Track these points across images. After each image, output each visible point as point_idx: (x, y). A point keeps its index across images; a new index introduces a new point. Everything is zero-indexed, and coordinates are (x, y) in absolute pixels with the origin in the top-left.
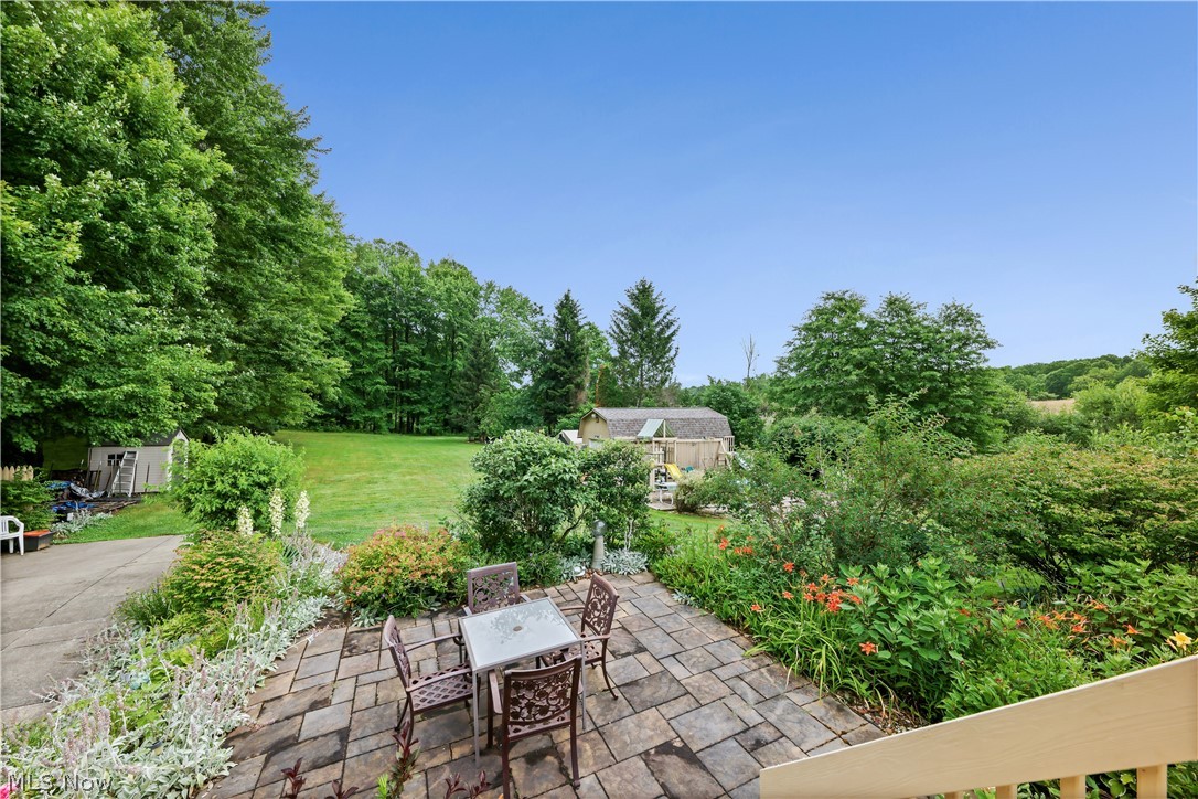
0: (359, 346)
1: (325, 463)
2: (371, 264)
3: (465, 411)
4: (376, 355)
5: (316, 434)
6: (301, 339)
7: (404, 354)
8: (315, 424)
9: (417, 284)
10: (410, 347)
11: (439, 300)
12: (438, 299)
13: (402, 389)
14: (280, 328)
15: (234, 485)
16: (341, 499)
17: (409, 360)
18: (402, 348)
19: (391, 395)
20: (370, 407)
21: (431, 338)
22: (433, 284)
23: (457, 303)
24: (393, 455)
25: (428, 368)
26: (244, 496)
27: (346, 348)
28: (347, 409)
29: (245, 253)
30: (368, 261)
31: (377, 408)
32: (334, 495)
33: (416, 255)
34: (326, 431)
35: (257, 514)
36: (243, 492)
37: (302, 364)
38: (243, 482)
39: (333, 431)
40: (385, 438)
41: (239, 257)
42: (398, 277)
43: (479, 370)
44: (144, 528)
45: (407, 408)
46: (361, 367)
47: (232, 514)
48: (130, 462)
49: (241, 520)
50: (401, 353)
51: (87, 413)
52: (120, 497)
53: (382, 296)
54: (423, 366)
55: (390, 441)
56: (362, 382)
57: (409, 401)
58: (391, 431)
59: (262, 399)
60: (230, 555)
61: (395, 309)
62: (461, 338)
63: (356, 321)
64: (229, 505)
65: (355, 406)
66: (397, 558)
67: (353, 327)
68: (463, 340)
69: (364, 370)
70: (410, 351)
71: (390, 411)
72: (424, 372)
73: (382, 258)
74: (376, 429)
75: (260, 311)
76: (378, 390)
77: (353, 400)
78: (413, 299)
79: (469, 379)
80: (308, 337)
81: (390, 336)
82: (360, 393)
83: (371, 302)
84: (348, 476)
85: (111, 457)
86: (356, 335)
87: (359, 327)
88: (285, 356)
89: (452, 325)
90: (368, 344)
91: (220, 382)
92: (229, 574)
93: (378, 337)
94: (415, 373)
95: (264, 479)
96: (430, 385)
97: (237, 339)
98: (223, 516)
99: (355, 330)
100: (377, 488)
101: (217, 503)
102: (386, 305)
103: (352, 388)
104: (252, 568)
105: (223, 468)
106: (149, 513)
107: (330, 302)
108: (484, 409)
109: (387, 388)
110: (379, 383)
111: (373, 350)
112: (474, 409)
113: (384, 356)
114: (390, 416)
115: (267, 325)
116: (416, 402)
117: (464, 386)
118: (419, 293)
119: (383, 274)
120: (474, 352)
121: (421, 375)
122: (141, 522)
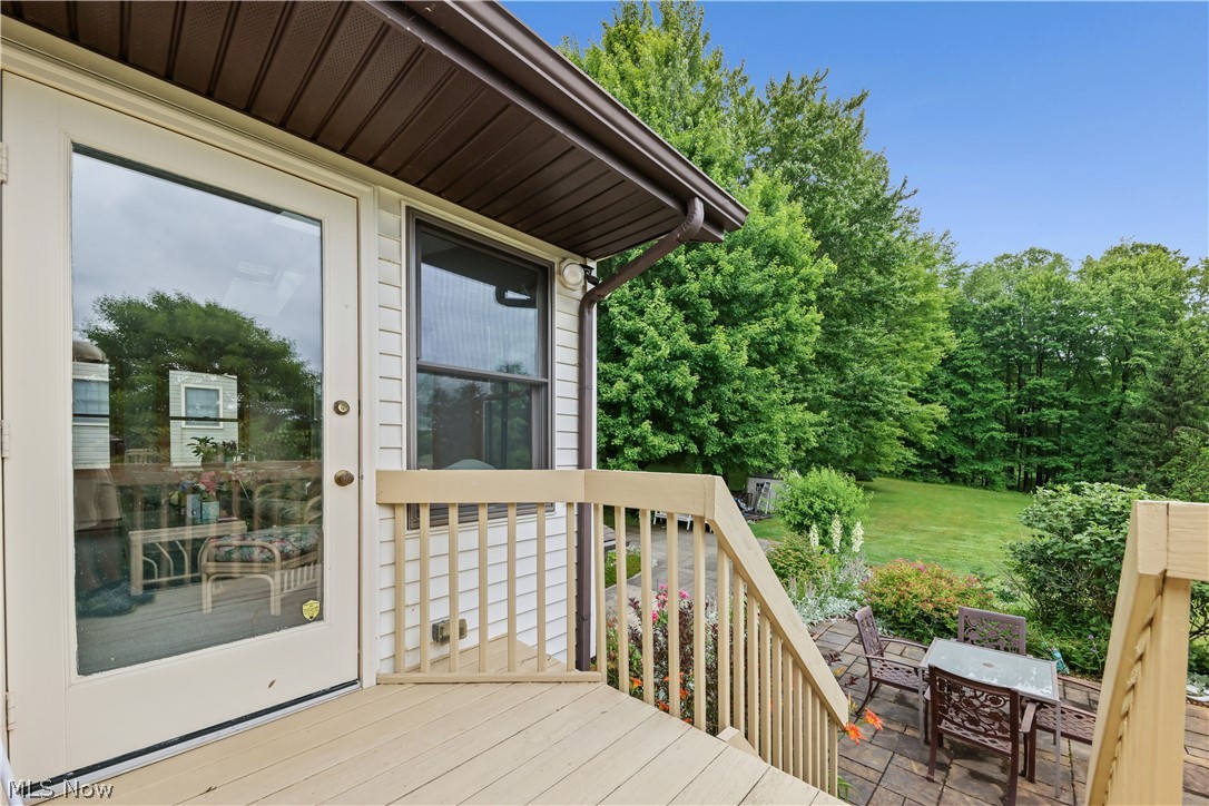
0: (969, 388)
1: (914, 512)
2: (990, 290)
3: (1139, 467)
4: (991, 396)
5: (914, 483)
6: (889, 389)
7: (1032, 391)
8: (914, 474)
9: (1058, 297)
10: (1043, 381)
11: (1099, 309)
12: (1097, 308)
13: (1029, 435)
14: (871, 382)
15: (811, 507)
16: (916, 547)
17: (1041, 398)
18: (1032, 383)
19: (1012, 444)
20: (981, 458)
21: (1085, 366)
22: (1087, 290)
23: (1133, 308)
24: (1002, 515)
25: (1073, 406)
26: (817, 517)
27: (953, 391)
28: (951, 460)
29: (844, 322)
30: (987, 286)
31: (990, 459)
32: (912, 542)
33: (1058, 257)
34: (926, 481)
35: (825, 533)
36: (816, 514)
37: (890, 413)
38: (817, 507)
39: (933, 482)
40: (998, 495)
41: (841, 326)
42: (1028, 296)
43: (1176, 404)
44: (769, 534)
45: (1036, 460)
46: (969, 411)
47: (808, 528)
48: (767, 489)
49: (811, 535)
50: (1029, 390)
51: (743, 453)
52: (761, 513)
53: (1003, 323)
54: (1067, 405)
55: (1003, 500)
56: (971, 429)
57: (1040, 452)
58: (1010, 488)
59: (857, 447)
60: (796, 550)
61: (1021, 336)
62: (1140, 356)
63: (965, 359)
64: (807, 522)
65: (960, 456)
66: (908, 584)
67: (961, 368)
68: (1144, 361)
69: (974, 416)
70: (1044, 387)
71: (1010, 464)
72: (1065, 413)
73: (1006, 278)
74: (988, 483)
75: (856, 369)
76: (992, 438)
77: (960, 450)
78: (1052, 318)
79: (1151, 419)
80: (895, 387)
81: (1010, 372)
82: (970, 442)
83: (987, 334)
84: (934, 528)
85: (758, 485)
86: (966, 376)
87: (969, 366)
88: (874, 406)
89: (1122, 341)
90: (981, 384)
91: (820, 430)
92: (794, 562)
93: (995, 374)
94: (1051, 415)
95: (832, 507)
96: (1077, 430)
97: (836, 395)
98: (802, 528)
99: (963, 370)
100: (961, 544)
101: (799, 518)
102: (1008, 333)
103: (957, 436)
104: (807, 563)
105: (805, 492)
106: (774, 526)
107: (927, 347)
108: (1183, 466)
109: (1006, 435)
110: (994, 429)
111: (987, 390)
112: (1160, 465)
113: (1000, 395)
114: (1011, 470)
115: (860, 380)
116: (1050, 453)
117: (1141, 431)
118: (1063, 307)
119: (1007, 296)
120: (1166, 377)
121: (1061, 417)
122: (768, 531)
